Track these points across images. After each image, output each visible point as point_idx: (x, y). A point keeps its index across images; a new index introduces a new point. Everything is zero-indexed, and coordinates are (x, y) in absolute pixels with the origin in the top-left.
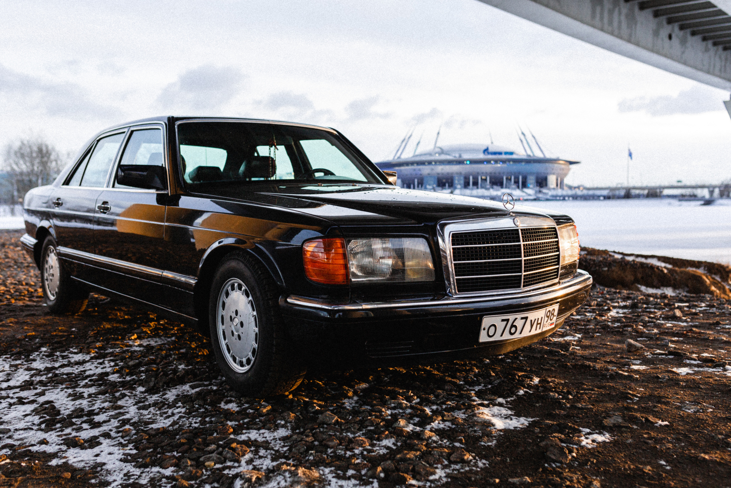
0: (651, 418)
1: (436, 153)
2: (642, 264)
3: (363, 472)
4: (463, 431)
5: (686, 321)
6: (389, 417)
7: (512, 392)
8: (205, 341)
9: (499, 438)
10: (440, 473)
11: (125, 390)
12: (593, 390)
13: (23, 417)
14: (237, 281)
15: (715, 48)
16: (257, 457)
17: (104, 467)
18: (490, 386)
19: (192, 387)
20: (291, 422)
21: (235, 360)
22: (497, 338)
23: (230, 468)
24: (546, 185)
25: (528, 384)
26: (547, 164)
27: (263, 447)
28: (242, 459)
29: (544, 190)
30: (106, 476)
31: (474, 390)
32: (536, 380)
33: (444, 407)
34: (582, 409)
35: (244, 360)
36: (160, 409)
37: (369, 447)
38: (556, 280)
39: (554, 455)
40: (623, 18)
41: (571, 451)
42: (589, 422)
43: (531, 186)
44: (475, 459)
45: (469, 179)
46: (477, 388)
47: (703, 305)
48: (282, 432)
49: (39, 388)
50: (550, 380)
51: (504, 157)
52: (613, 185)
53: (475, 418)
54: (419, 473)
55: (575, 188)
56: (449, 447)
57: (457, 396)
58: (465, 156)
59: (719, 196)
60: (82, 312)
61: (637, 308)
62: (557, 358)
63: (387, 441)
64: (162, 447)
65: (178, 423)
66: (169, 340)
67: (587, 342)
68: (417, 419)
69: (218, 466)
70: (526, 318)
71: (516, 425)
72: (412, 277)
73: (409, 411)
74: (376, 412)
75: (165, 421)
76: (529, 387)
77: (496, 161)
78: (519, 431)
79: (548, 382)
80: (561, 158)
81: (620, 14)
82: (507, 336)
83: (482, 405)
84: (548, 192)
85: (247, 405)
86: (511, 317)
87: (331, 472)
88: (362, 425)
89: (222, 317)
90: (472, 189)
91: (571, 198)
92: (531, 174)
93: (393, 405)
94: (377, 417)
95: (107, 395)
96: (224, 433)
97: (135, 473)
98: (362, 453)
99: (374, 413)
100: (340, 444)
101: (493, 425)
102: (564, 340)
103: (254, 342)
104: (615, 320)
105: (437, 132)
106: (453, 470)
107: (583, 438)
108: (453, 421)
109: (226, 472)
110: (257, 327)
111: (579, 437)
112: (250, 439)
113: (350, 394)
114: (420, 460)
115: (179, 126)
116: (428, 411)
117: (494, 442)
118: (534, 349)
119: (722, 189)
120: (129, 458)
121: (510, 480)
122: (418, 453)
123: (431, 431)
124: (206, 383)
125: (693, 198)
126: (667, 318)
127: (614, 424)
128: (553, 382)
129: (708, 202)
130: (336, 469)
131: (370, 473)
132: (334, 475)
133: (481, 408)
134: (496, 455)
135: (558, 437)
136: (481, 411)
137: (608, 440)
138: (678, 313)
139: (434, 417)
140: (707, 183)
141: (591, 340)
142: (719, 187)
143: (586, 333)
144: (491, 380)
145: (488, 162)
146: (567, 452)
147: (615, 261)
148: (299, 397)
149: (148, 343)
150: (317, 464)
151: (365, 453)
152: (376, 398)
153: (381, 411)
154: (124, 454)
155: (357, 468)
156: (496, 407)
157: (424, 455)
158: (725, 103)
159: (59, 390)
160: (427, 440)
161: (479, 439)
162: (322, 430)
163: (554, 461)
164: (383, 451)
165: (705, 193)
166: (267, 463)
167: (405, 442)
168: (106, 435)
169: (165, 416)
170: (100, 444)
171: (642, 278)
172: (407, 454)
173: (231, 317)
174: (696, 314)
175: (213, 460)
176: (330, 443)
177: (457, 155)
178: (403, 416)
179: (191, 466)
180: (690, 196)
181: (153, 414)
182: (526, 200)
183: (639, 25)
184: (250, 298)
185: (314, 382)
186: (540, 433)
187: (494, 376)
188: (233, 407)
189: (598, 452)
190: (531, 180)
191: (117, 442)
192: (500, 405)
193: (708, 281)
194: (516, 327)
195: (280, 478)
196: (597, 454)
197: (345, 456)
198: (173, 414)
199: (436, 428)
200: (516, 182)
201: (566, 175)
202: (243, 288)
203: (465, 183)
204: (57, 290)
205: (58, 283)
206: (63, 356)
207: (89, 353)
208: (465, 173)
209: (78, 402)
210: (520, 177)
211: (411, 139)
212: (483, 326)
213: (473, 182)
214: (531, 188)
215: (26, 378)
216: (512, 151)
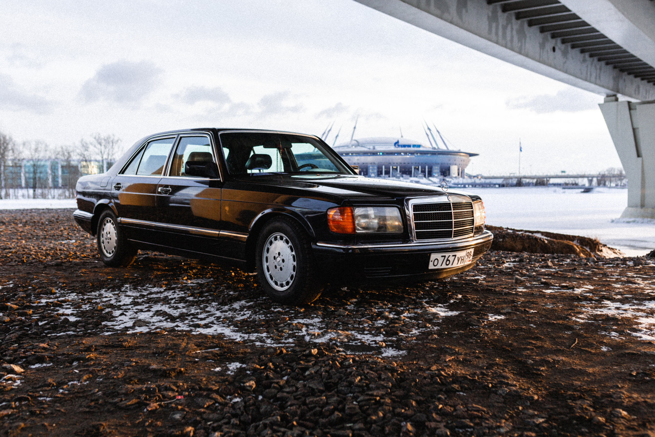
0: (527, 309)
1: (352, 146)
2: (528, 236)
3: (373, 332)
4: (422, 317)
5: (555, 268)
6: (378, 312)
7: (446, 302)
9: (443, 320)
10: (415, 331)
11: (205, 304)
12: (494, 300)
13: (151, 317)
14: (279, 235)
15: (592, 59)
16: (309, 329)
17: (225, 334)
18: (432, 299)
19: (248, 302)
20: (320, 316)
21: (276, 283)
22: (438, 267)
23: (298, 333)
24: (449, 174)
26: (449, 156)
27: (310, 325)
28: (302, 330)
29: (447, 179)
30: (230, 337)
31: (423, 301)
32: (460, 296)
33: (408, 308)
34: (488, 307)
35: (284, 283)
36: (234, 312)
37: (372, 324)
38: (472, 235)
39: (475, 323)
40: (514, 32)
41: (483, 322)
42: (492, 312)
43: (436, 175)
44: (432, 326)
45: (382, 168)
46: (425, 300)
47: (568, 260)
48: (317, 320)
49: (145, 304)
51: (412, 149)
52: (507, 175)
53: (428, 312)
54: (404, 332)
55: (474, 177)
56: (416, 323)
57: (414, 304)
58: (378, 148)
59: (597, 185)
60: (130, 265)
61: (523, 262)
62: (471, 286)
63: (381, 321)
65: (251, 317)
66: (209, 280)
67: (489, 279)
68: (394, 313)
69: (291, 332)
70: (455, 256)
71: (451, 315)
72: (390, 230)
73: (388, 309)
74: (369, 310)
75: (242, 317)
76: (456, 299)
77: (406, 153)
79: (468, 297)
80: (462, 150)
81: (512, 29)
82: (444, 266)
83: (430, 307)
84: (451, 181)
85: (288, 309)
86: (447, 255)
87: (355, 332)
88: (363, 315)
89: (267, 258)
91: (470, 186)
92: (437, 164)
93: (377, 307)
95: (195, 307)
96: (283, 320)
97: (245, 336)
98: (368, 326)
99: (367, 311)
100: (354, 323)
101: (439, 315)
102: (475, 278)
103: (292, 271)
104: (507, 268)
105: (354, 126)
106: (422, 330)
107: (490, 317)
108: (415, 313)
109: (296, 334)
110: (294, 261)
111: (487, 317)
112: (300, 323)
113: (349, 304)
115: (221, 135)
116: (399, 309)
117: (441, 321)
118: (456, 282)
119: (599, 178)
120: (236, 331)
121: (453, 332)
122: (400, 325)
123: (404, 317)
124: (254, 300)
125: (574, 186)
126: (542, 267)
127: (507, 312)
128: (470, 297)
129: (587, 190)
131: (377, 332)
132: (358, 333)
134: (443, 325)
135: (476, 317)
136: (430, 309)
137: (503, 318)
138: (550, 264)
139: (404, 312)
140: (587, 173)
141: (492, 278)
142: (597, 177)
143: (488, 274)
144: (432, 296)
145: (399, 153)
147: (508, 234)
148: (318, 305)
149: (197, 282)
150: (346, 330)
151: (370, 326)
152: (365, 305)
153: (371, 310)
154: (231, 330)
155: (369, 331)
156: (438, 308)
157: (404, 326)
158: (599, 105)
159: (159, 305)
160: (403, 320)
161: (432, 319)
162: (340, 318)
163: (475, 326)
164: (380, 325)
165: (585, 182)
167: (390, 321)
168: (212, 323)
169: (240, 315)
170: (212, 327)
171: (529, 247)
172: (394, 325)
173: (274, 257)
174: (562, 265)
175: (287, 330)
176: (349, 323)
177: (371, 147)
178: (385, 312)
179: (276, 332)
180: (573, 184)
181: (232, 314)
183: (528, 39)
184: (290, 244)
185: (323, 299)
186: (466, 316)
188: (279, 310)
190: (436, 170)
191: (221, 326)
192: (440, 307)
193: (578, 250)
194: (449, 260)
195: (330, 335)
196: (497, 323)
197: (360, 327)
198: (245, 314)
199: (406, 316)
200: (423, 172)
201: (466, 165)
202: (284, 239)
203: (378, 172)
204: (113, 249)
205: (115, 245)
206: (144, 289)
207: (161, 287)
208: (379, 163)
209: (179, 310)
210: (427, 167)
211: (330, 132)
212: (431, 259)
213: (385, 171)
214: (436, 177)
215: (131, 300)
216: (419, 144)
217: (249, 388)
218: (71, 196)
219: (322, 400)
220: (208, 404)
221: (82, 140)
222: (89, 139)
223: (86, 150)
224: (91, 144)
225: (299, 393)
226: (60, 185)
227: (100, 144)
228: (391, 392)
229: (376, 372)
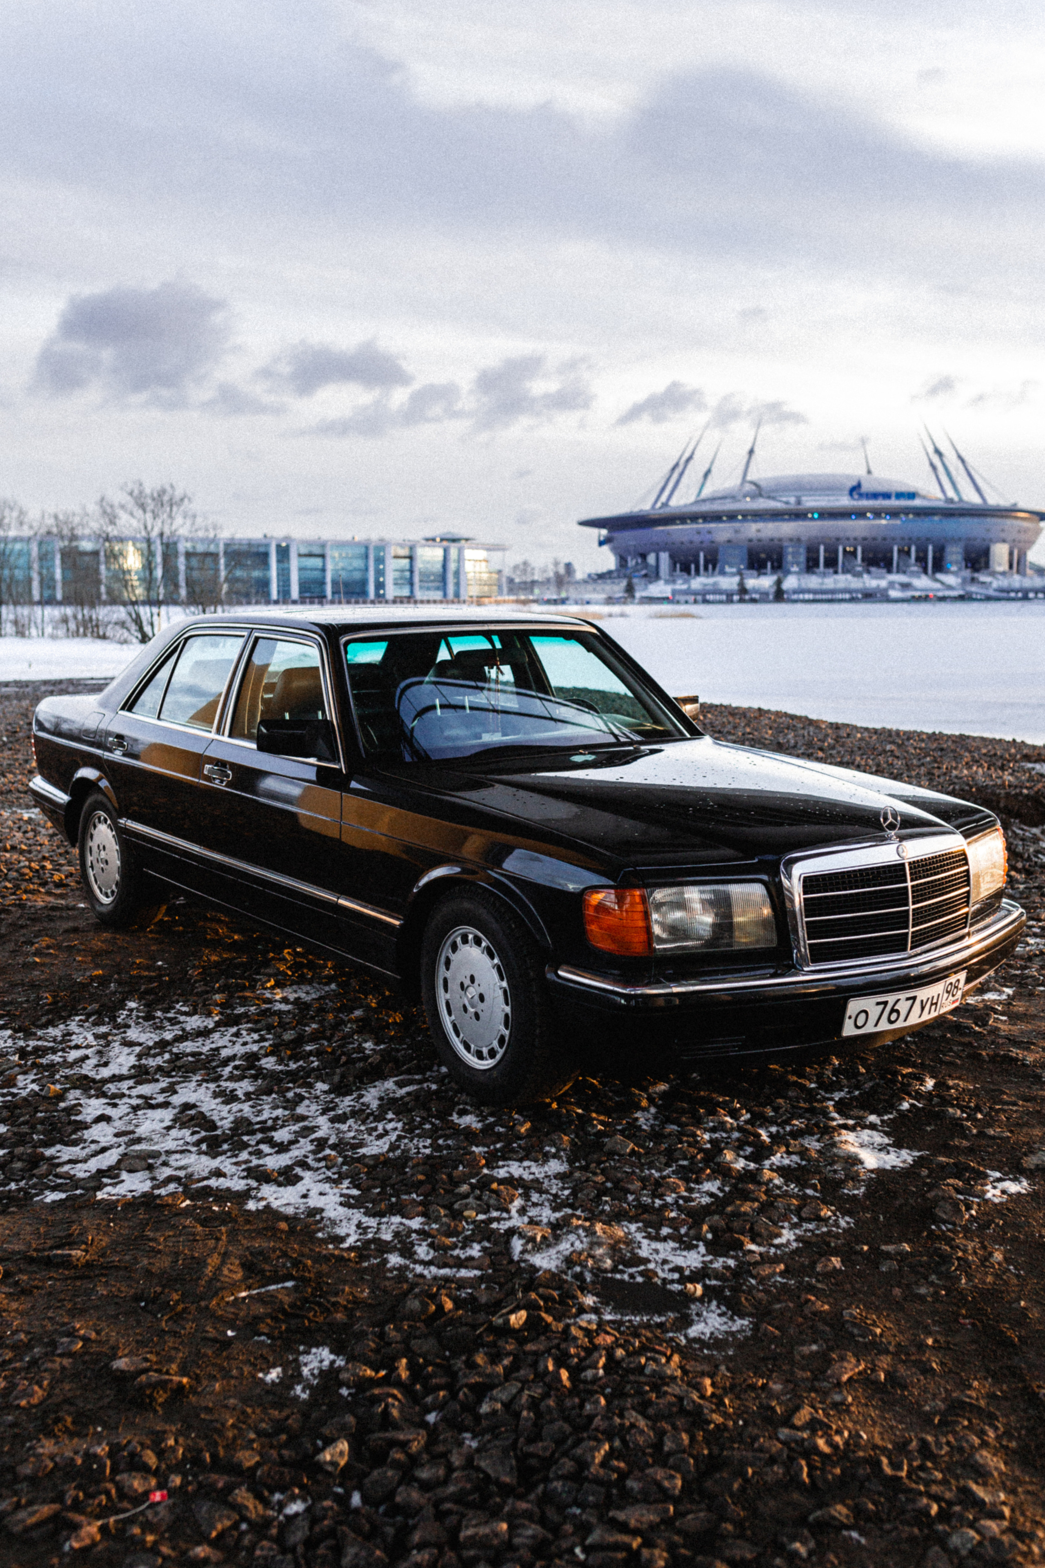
1: (745, 496)
3: (683, 1231)
4: (818, 1171)
6: (709, 1146)
7: (891, 1105)
8: (387, 993)
9: (869, 1183)
10: (787, 1235)
11: (298, 1087)
12: (1015, 1104)
13: (164, 1131)
14: (472, 932)
16: (530, 1203)
17: (324, 1215)
18: (857, 1093)
19: (400, 1085)
20: (565, 1150)
21: (468, 1048)
22: (869, 1029)
23: (498, 1220)
24: (987, 565)
25: (917, 1092)
26: (989, 520)
27: (534, 1189)
28: (511, 1206)
29: (983, 578)
30: (333, 1228)
31: (832, 1099)
32: (930, 1083)
33: (788, 1128)
34: (993, 1138)
35: (485, 1051)
36: (364, 1122)
37: (685, 1194)
38: (966, 931)
39: (945, 1212)
41: (969, 1208)
42: (1001, 1161)
43: (954, 568)
44: (835, 1215)
45: (818, 551)
46: (837, 1096)
48: (555, 1166)
49: (162, 1079)
50: (951, 1083)
51: (894, 503)
53: (835, 1150)
54: (760, 1235)
56: (798, 1196)
57: (807, 1110)
58: (810, 502)
60: (155, 924)
62: (967, 1040)
63: (710, 1184)
64: (392, 1186)
65: (399, 1147)
66: (327, 988)
67: (1020, 1007)
68: (749, 1150)
69: (481, 1217)
70: (914, 998)
71: (895, 1164)
72: (743, 940)
73: (736, 1135)
74: (688, 1136)
75: (378, 1143)
76: (918, 1096)
77: (877, 513)
78: (898, 1172)
79: (949, 1088)
80: (1022, 505)
82: (884, 1026)
83: (845, 1127)
84: (992, 581)
85: (492, 1119)
86: (891, 998)
87: (639, 1229)
88: (671, 1157)
89: (445, 981)
90: (824, 575)
91: (1041, 595)
92: (956, 540)
93: (711, 1124)
94: (690, 1145)
95: (274, 1096)
96: (473, 1165)
97: (369, 1224)
98: (676, 1202)
99: (685, 1139)
100: (644, 1188)
101: (862, 1163)
102: (983, 1000)
103: (502, 1027)
105: (748, 448)
106: (806, 1231)
107: (989, 1187)
108: (803, 1153)
109: (494, 1225)
110: (507, 1004)
111: (982, 1185)
112: (512, 1176)
113: (644, 1103)
114: (758, 1214)
116: (765, 1136)
117: (863, 1189)
120: (352, 1201)
121: (883, 1247)
122: (756, 1204)
123: (771, 1170)
124: (417, 1077)
127: (1037, 1165)
128: (956, 1087)
130: (646, 1226)
131: (692, 1232)
132: (644, 1234)
133: (844, 1132)
134: (865, 1209)
135: (953, 1186)
136: (843, 1138)
137: (1024, 1191)
139: (775, 1148)
141: (1029, 1001)
144: (859, 1081)
145: (860, 514)
146: (963, 1209)
148: (569, 1107)
149: (296, 996)
150: (618, 1217)
151: (681, 1202)
152: (683, 1112)
153: (694, 1135)
154: (342, 1195)
155: (674, 1224)
156: (867, 1131)
157: (766, 1208)
159: (194, 1084)
160: (767, 1184)
161: (840, 1184)
162: (612, 1163)
163: (945, 1222)
164: (705, 1200)
166: (547, 1214)
167: (734, 1186)
168: (303, 1164)
169: (375, 1134)
170: (299, 1179)
172: (741, 1206)
173: (462, 984)
175: (472, 1208)
176: (631, 1187)
177: (792, 500)
178: (727, 1143)
179: (445, 1216)
181: (357, 1131)
182: (943, 599)
184: (496, 961)
185: (584, 1080)
186: (928, 1176)
187: (863, 1074)
188: (469, 1121)
189: (1008, 1209)
190: (954, 554)
191: (322, 1176)
192: (873, 1127)
194: (898, 1012)
195: (572, 1237)
196: (1005, 1212)
197: (653, 1207)
198: (386, 1133)
199: (779, 1164)
200: (921, 560)
201: (1031, 543)
202: (484, 944)
203: (808, 560)
204: (114, 887)
205: (117, 877)
206: (170, 1020)
207: (209, 1014)
208: (809, 539)
209: (235, 1107)
210: (930, 548)
211: (692, 463)
212: (848, 1013)
213: (826, 559)
214: (953, 573)
215: (132, 1060)
216: (912, 490)
217: (330, 1468)
218: (81, 630)
219: (496, 1535)
220: (219, 1527)
221: (102, 499)
222: (118, 497)
223: (112, 522)
224: (122, 507)
225: (451, 1489)
226: (59, 596)
227: (143, 507)
228: (678, 1514)
229: (653, 1420)
